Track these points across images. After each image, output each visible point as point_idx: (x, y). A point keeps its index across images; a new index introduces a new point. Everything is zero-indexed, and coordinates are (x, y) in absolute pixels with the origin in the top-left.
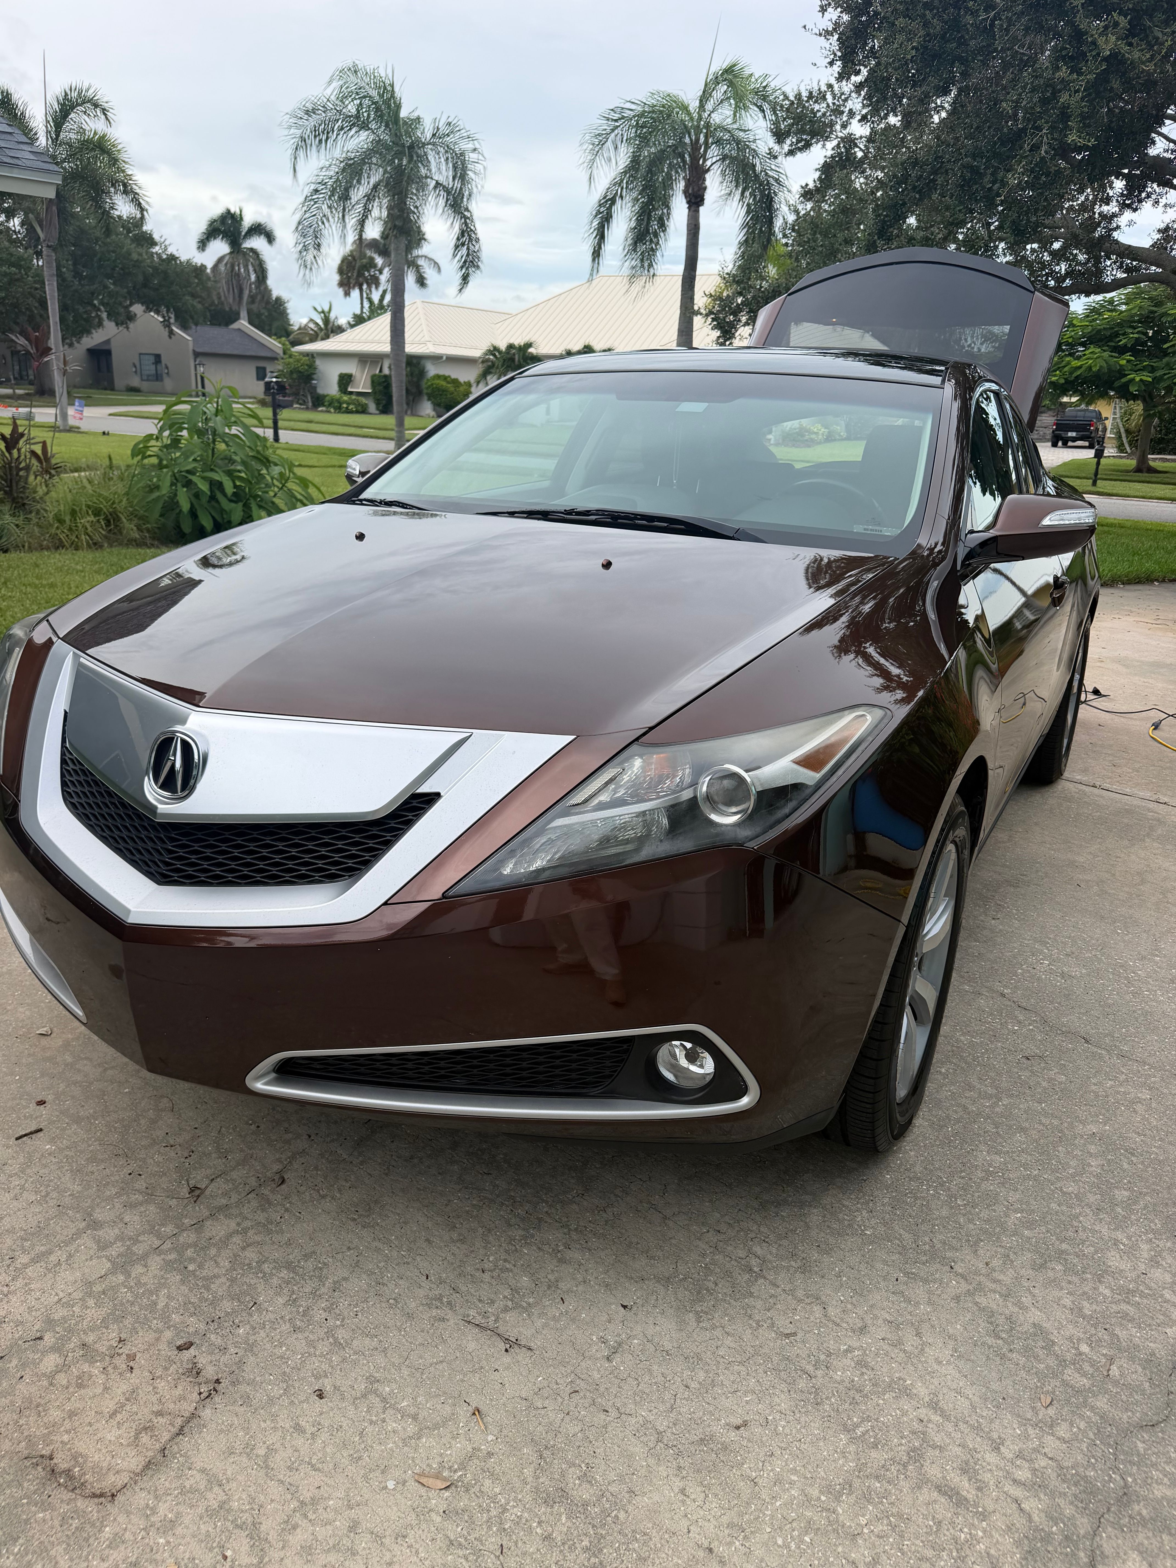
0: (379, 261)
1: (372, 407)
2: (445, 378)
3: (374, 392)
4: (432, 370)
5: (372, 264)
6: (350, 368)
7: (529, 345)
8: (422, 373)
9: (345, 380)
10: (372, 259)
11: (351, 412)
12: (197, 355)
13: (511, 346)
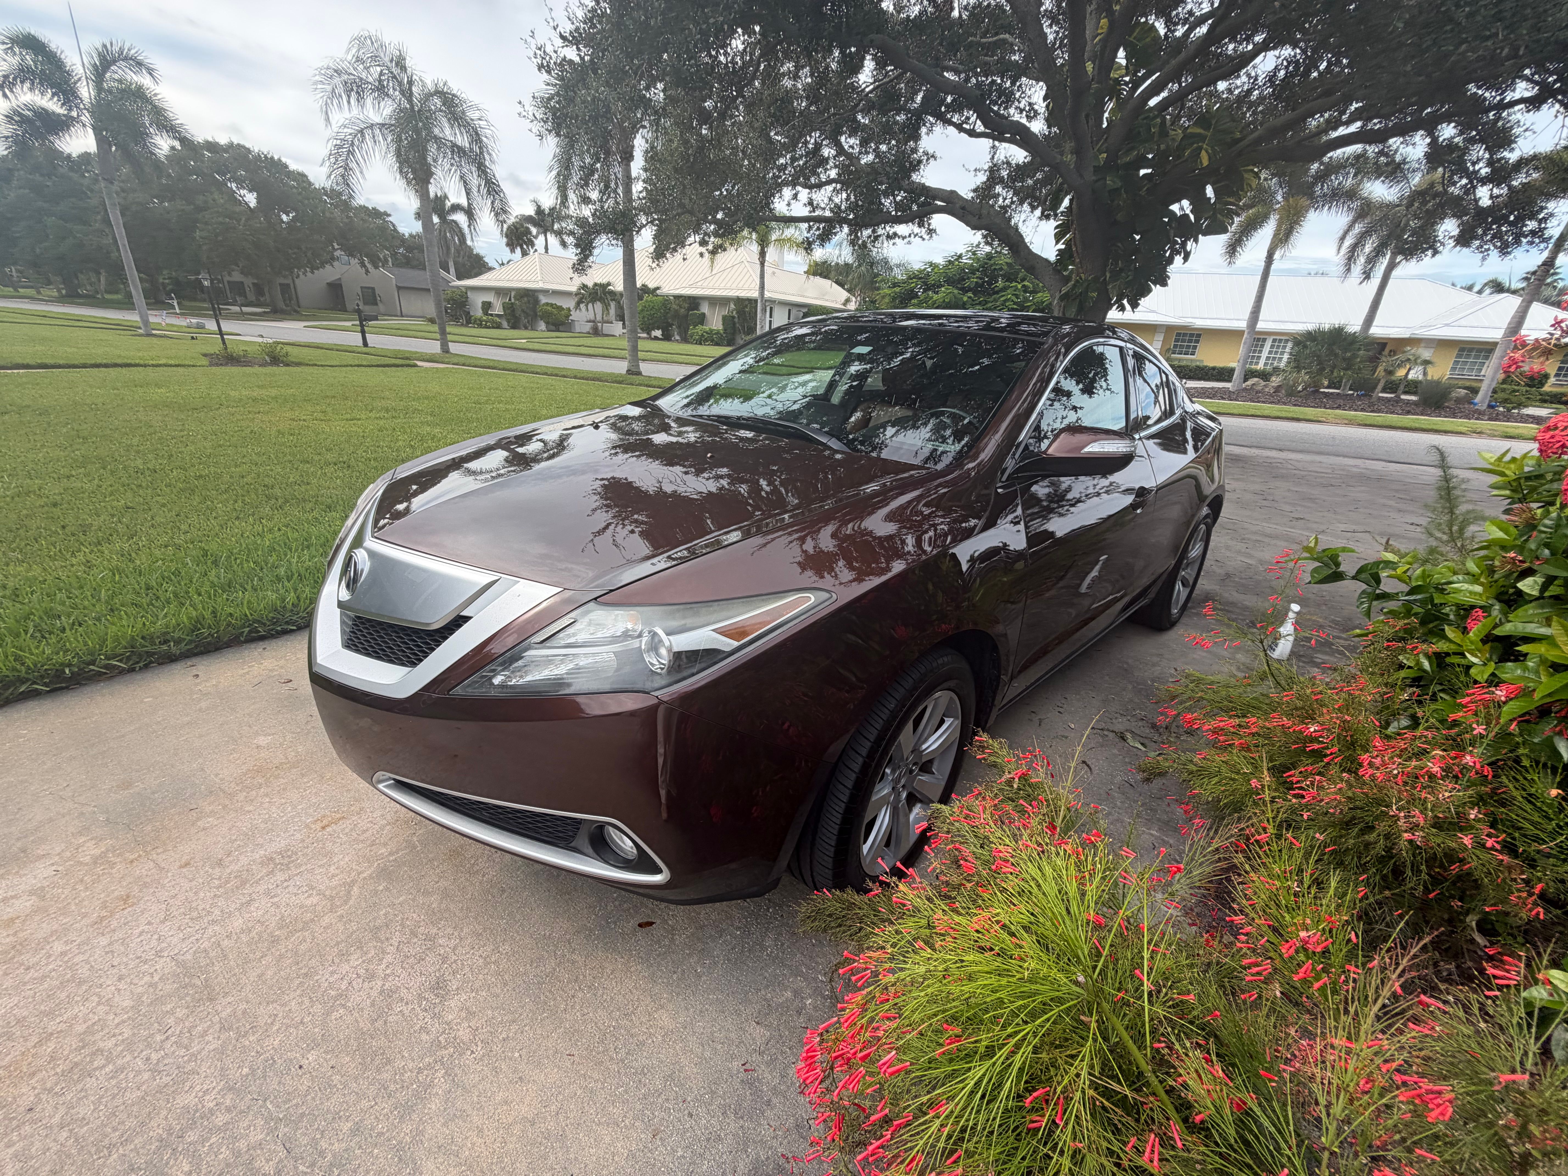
0: (534, 231)
1: (505, 324)
2: (552, 305)
3: (505, 314)
4: (543, 300)
5: (528, 232)
6: (490, 298)
7: (609, 284)
8: (537, 301)
9: (487, 306)
10: (528, 228)
11: (489, 328)
12: (399, 288)
13: (596, 285)
